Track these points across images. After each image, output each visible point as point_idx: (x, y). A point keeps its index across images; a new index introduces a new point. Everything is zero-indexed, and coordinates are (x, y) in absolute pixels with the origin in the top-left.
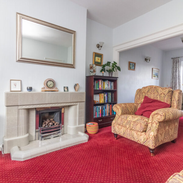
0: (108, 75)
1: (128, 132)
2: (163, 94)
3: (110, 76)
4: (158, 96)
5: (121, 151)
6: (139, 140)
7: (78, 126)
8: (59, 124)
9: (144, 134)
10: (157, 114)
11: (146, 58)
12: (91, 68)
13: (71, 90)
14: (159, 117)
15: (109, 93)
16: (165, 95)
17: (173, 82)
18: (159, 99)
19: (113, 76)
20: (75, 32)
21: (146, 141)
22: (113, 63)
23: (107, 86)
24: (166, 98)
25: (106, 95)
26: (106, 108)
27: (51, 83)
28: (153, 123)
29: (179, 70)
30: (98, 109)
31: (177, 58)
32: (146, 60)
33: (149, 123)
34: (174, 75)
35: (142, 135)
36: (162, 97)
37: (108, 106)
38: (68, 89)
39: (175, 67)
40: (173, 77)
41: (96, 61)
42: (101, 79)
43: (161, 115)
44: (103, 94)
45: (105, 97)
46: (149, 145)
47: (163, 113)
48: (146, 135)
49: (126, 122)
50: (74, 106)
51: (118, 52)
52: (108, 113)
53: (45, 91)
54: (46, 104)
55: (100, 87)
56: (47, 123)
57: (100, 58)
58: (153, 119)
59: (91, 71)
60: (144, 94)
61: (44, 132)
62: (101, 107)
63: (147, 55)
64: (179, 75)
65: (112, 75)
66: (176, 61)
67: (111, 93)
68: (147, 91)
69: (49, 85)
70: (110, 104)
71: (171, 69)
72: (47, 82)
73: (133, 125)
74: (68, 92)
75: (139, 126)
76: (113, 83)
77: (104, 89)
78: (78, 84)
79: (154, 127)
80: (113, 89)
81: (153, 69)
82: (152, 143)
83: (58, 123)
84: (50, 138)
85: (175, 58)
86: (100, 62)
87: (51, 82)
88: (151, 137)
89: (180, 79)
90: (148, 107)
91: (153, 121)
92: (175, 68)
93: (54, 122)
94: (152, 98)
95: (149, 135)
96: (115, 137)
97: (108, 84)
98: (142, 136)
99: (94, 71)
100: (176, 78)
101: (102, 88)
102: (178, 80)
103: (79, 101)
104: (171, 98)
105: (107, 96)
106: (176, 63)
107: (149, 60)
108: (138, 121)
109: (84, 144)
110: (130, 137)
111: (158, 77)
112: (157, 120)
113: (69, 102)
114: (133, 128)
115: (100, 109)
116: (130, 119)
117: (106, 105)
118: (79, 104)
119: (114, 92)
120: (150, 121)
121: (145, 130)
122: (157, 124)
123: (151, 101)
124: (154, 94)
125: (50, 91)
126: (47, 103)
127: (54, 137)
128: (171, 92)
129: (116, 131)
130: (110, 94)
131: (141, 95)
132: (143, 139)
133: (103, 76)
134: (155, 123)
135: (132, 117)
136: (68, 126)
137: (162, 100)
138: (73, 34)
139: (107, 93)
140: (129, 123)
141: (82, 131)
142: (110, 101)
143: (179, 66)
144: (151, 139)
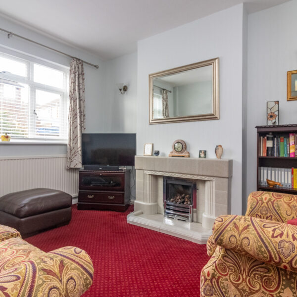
74: (205, 159)
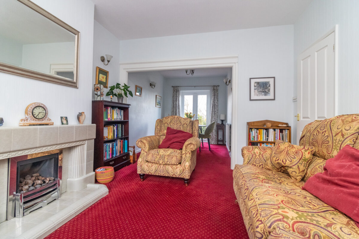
0: (117, 101)
1: (162, 168)
2: (185, 124)
3: (120, 102)
4: (181, 127)
5: (157, 191)
6: (174, 174)
7: (85, 176)
8: (54, 180)
9: (180, 166)
10: (190, 144)
11: (151, 83)
12: (97, 89)
13: (73, 122)
14: (192, 146)
15: (118, 125)
16: (188, 125)
17: (173, 111)
18: (182, 129)
19: (123, 103)
20: (79, 32)
21: (183, 172)
22: (124, 85)
23: (116, 115)
24: (188, 128)
25: (115, 128)
26: (116, 145)
27: (41, 110)
28: (187, 154)
29: (179, 100)
30: (108, 147)
31: (177, 86)
32: (151, 85)
33: (183, 154)
34: (175, 103)
35: (178, 167)
36: (185, 127)
37: (119, 142)
38: (67, 121)
39: (175, 95)
40: (173, 106)
41: (100, 80)
42: (109, 106)
43: (194, 145)
44: (112, 127)
45: (114, 131)
46: (185, 176)
47: (196, 142)
48: (181, 166)
49: (158, 157)
50: (80, 147)
51: (127, 72)
52: (119, 151)
53: (30, 125)
54: (36, 148)
55: (109, 117)
56: (30, 182)
57: (105, 77)
58: (187, 149)
59: (96, 94)
60: (166, 125)
61: (27, 199)
62: (111, 144)
63: (152, 80)
64: (178, 104)
65: (122, 101)
66: (176, 89)
67: (121, 124)
68: (169, 121)
69: (37, 115)
70: (121, 139)
71: (172, 97)
72: (33, 109)
73: (167, 159)
75: (174, 159)
76: (123, 111)
77: (113, 120)
78: (84, 113)
79: (188, 157)
80: (123, 120)
81: (157, 96)
82: (188, 173)
83: (53, 178)
84: (42, 207)
85: (175, 87)
86: (105, 81)
87: (41, 108)
88: (187, 167)
89: (180, 108)
90: (174, 138)
91: (186, 151)
92: (175, 97)
93: (43, 178)
94: (175, 129)
95: (185, 165)
96: (141, 178)
97: (117, 112)
98: (178, 169)
99: (102, 95)
100: (176, 107)
101: (111, 118)
102: (178, 109)
103: (87, 139)
104: (192, 128)
105: (117, 129)
106: (176, 92)
107: (155, 86)
108: (172, 154)
109: (106, 198)
110: (164, 173)
111: (160, 106)
112: (190, 150)
113: (74, 141)
114: (168, 163)
115: (111, 147)
116: (163, 154)
117: (118, 140)
118: (87, 142)
119: (124, 123)
120: (184, 152)
121: (180, 161)
122: (190, 153)
123: (175, 132)
124: (177, 124)
125: (36, 125)
126: (38, 146)
127: (48, 204)
128: (191, 123)
129: (145, 170)
130: (120, 126)
131: (163, 126)
132: (179, 171)
133: (111, 102)
134: (188, 153)
135: (164, 150)
136: (68, 179)
137: (185, 130)
138: (77, 35)
139: (116, 124)
140: (162, 157)
141: (91, 183)
142: (120, 136)
143: (178, 96)
144: (187, 169)
